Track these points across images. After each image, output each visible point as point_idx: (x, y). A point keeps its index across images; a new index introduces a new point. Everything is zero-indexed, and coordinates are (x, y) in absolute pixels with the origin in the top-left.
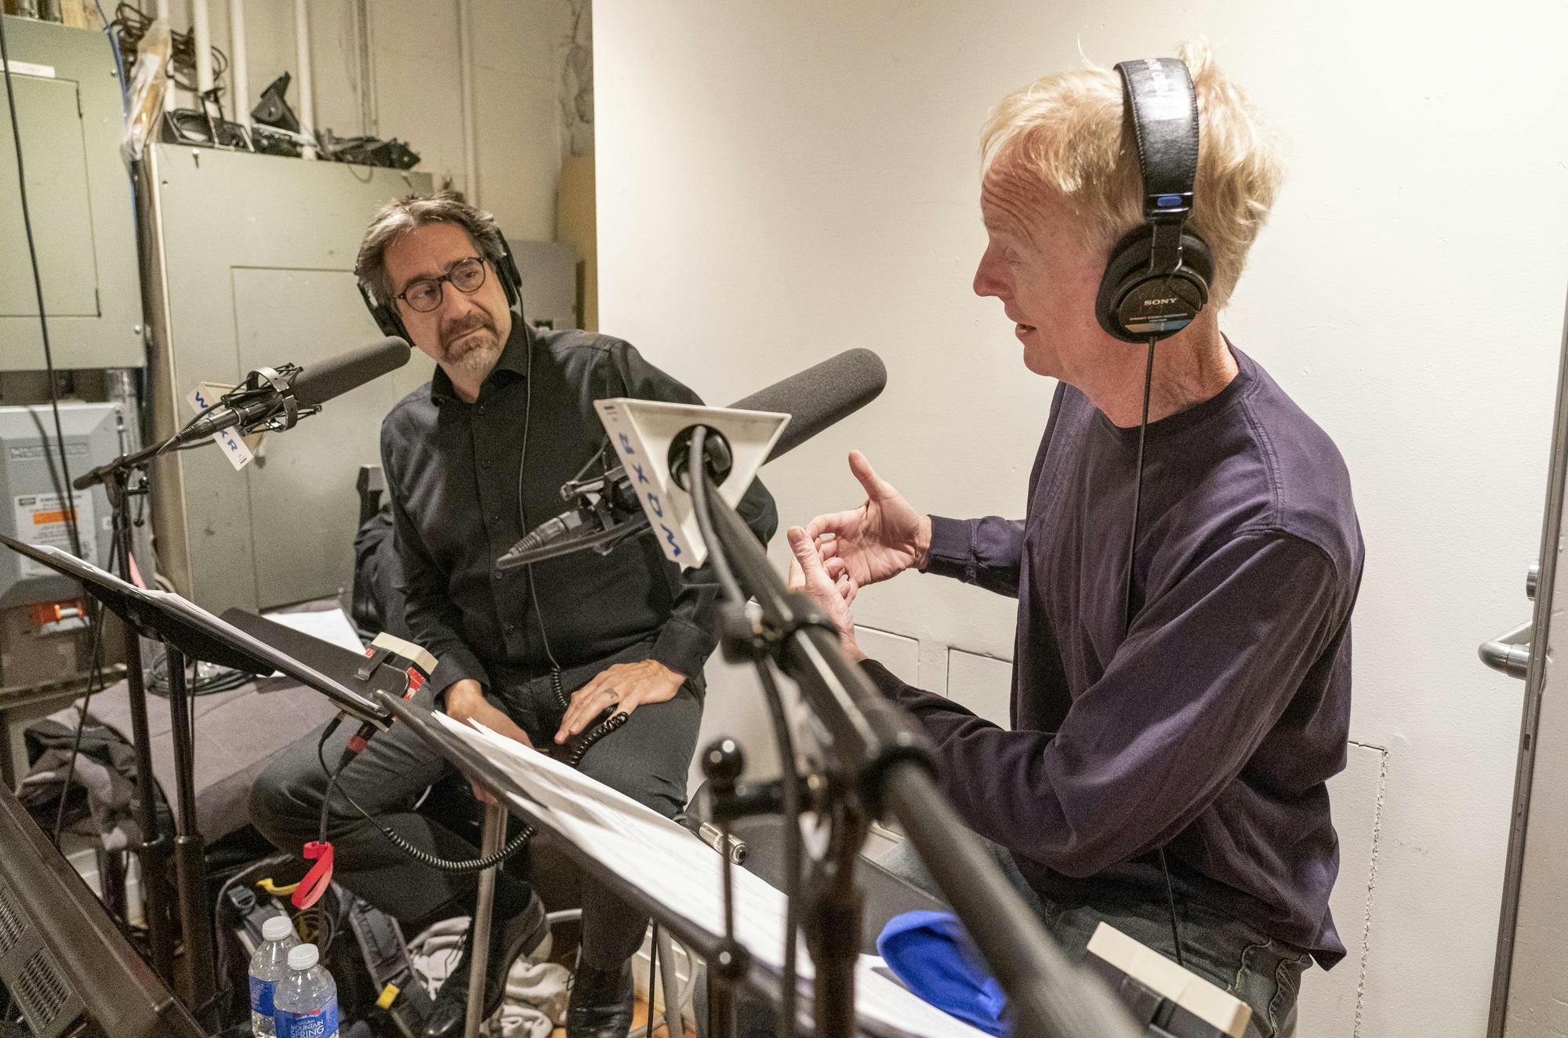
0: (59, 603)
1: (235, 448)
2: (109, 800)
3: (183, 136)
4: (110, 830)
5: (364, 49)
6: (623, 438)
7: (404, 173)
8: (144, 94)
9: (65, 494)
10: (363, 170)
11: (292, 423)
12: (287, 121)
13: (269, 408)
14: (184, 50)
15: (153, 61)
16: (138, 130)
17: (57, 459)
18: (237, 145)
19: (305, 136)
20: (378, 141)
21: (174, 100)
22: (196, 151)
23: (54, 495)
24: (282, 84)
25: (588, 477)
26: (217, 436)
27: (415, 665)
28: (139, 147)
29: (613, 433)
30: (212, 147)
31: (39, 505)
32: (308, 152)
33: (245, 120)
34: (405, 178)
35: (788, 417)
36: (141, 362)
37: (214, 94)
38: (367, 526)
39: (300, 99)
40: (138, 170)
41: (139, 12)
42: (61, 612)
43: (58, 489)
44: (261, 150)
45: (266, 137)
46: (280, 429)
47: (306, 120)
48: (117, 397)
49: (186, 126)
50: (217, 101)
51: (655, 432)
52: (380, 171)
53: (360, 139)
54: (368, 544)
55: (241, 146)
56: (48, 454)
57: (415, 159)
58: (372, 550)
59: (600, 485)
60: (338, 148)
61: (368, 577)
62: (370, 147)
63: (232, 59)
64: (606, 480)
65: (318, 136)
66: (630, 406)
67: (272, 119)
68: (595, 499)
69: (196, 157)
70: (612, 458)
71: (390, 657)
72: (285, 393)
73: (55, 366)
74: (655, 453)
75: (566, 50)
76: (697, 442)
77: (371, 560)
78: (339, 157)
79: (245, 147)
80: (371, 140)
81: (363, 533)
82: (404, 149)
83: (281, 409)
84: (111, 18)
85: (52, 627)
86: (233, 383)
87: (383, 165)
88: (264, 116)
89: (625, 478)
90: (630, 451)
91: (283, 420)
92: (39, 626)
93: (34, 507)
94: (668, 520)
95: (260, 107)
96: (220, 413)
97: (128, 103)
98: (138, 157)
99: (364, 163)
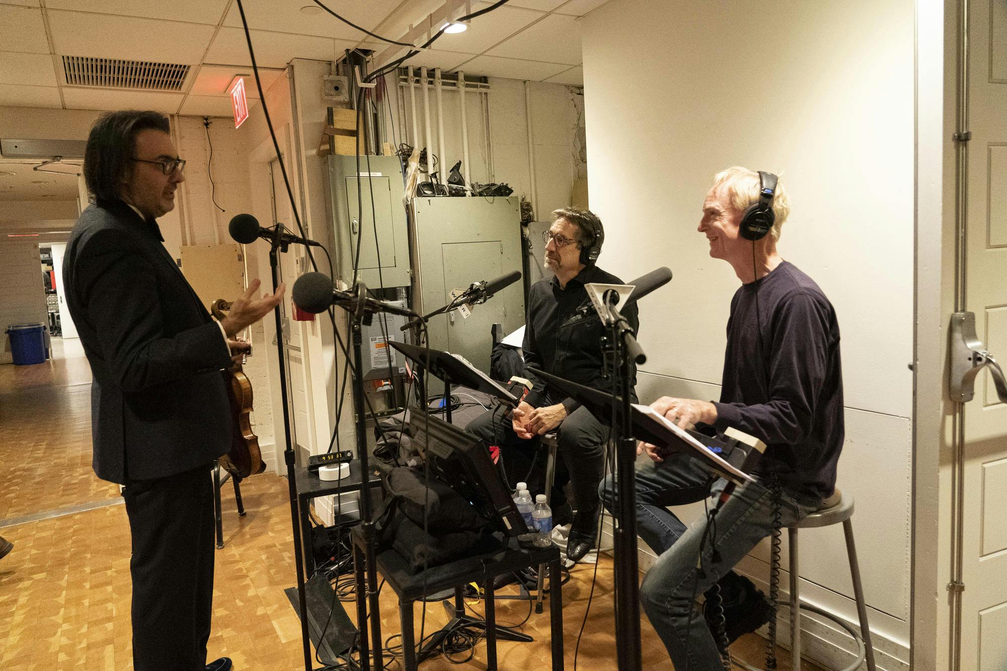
0: (383, 379)
1: (464, 311)
2: (409, 449)
3: (425, 193)
4: (410, 460)
5: (489, 145)
6: (592, 293)
7: (507, 198)
8: (411, 178)
9: (386, 337)
10: (490, 199)
11: (485, 301)
12: (461, 182)
13: (478, 296)
14: (423, 158)
15: (414, 164)
16: (409, 193)
17: (383, 323)
18: (443, 194)
19: (468, 187)
20: (495, 185)
21: (421, 179)
22: (429, 198)
23: (382, 337)
24: (458, 165)
25: (583, 306)
26: (459, 308)
27: (526, 386)
28: (409, 199)
29: (589, 292)
30: (435, 196)
31: (377, 341)
32: (468, 193)
33: (444, 182)
34: (507, 200)
35: (634, 286)
36: (409, 284)
37: (434, 175)
38: (495, 349)
39: (465, 171)
40: (409, 209)
41: (407, 145)
42: (384, 383)
43: (384, 335)
44: (452, 195)
45: (455, 190)
46: (481, 303)
47: (467, 180)
48: (401, 298)
49: (425, 189)
50: (436, 177)
51: (599, 291)
52: (497, 198)
53: (489, 185)
54: (496, 356)
55: (444, 194)
56: (380, 321)
57: (511, 191)
58: (498, 359)
59: (586, 307)
60: (481, 190)
61: (497, 371)
62: (493, 188)
63: (440, 159)
64: (588, 306)
65: (472, 186)
66: (594, 285)
67: (456, 181)
68: (585, 311)
69: (429, 201)
70: (590, 300)
71: (517, 383)
72: (483, 291)
73: (383, 287)
74: (599, 297)
75: (575, 131)
76: (609, 294)
77: (498, 363)
78: (481, 194)
79: (446, 194)
80: (493, 185)
81: (494, 352)
82: (506, 187)
83: (482, 296)
84: (399, 149)
85: (380, 389)
86: (466, 288)
87: (498, 196)
88: (452, 180)
89: (593, 305)
90: (593, 297)
91: (482, 300)
92: (376, 389)
93: (376, 341)
94: (603, 314)
95: (451, 177)
96: (460, 299)
97: (405, 182)
98: (409, 203)
99: (491, 196)
